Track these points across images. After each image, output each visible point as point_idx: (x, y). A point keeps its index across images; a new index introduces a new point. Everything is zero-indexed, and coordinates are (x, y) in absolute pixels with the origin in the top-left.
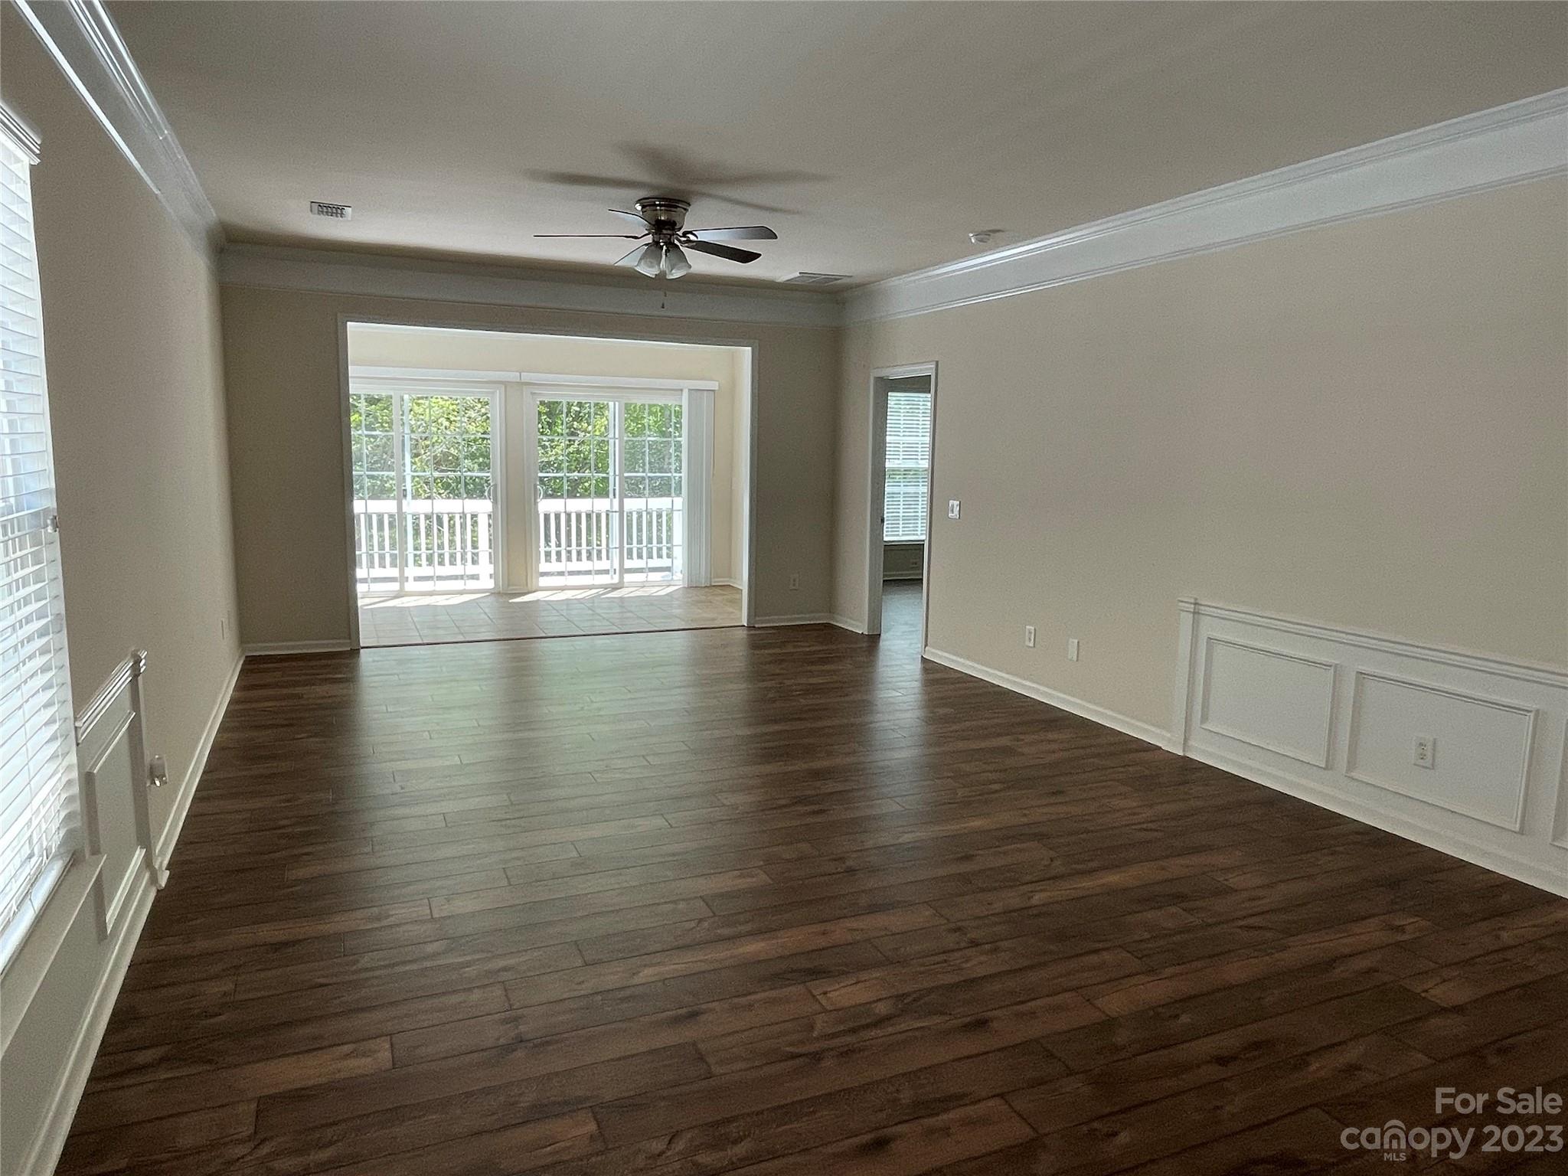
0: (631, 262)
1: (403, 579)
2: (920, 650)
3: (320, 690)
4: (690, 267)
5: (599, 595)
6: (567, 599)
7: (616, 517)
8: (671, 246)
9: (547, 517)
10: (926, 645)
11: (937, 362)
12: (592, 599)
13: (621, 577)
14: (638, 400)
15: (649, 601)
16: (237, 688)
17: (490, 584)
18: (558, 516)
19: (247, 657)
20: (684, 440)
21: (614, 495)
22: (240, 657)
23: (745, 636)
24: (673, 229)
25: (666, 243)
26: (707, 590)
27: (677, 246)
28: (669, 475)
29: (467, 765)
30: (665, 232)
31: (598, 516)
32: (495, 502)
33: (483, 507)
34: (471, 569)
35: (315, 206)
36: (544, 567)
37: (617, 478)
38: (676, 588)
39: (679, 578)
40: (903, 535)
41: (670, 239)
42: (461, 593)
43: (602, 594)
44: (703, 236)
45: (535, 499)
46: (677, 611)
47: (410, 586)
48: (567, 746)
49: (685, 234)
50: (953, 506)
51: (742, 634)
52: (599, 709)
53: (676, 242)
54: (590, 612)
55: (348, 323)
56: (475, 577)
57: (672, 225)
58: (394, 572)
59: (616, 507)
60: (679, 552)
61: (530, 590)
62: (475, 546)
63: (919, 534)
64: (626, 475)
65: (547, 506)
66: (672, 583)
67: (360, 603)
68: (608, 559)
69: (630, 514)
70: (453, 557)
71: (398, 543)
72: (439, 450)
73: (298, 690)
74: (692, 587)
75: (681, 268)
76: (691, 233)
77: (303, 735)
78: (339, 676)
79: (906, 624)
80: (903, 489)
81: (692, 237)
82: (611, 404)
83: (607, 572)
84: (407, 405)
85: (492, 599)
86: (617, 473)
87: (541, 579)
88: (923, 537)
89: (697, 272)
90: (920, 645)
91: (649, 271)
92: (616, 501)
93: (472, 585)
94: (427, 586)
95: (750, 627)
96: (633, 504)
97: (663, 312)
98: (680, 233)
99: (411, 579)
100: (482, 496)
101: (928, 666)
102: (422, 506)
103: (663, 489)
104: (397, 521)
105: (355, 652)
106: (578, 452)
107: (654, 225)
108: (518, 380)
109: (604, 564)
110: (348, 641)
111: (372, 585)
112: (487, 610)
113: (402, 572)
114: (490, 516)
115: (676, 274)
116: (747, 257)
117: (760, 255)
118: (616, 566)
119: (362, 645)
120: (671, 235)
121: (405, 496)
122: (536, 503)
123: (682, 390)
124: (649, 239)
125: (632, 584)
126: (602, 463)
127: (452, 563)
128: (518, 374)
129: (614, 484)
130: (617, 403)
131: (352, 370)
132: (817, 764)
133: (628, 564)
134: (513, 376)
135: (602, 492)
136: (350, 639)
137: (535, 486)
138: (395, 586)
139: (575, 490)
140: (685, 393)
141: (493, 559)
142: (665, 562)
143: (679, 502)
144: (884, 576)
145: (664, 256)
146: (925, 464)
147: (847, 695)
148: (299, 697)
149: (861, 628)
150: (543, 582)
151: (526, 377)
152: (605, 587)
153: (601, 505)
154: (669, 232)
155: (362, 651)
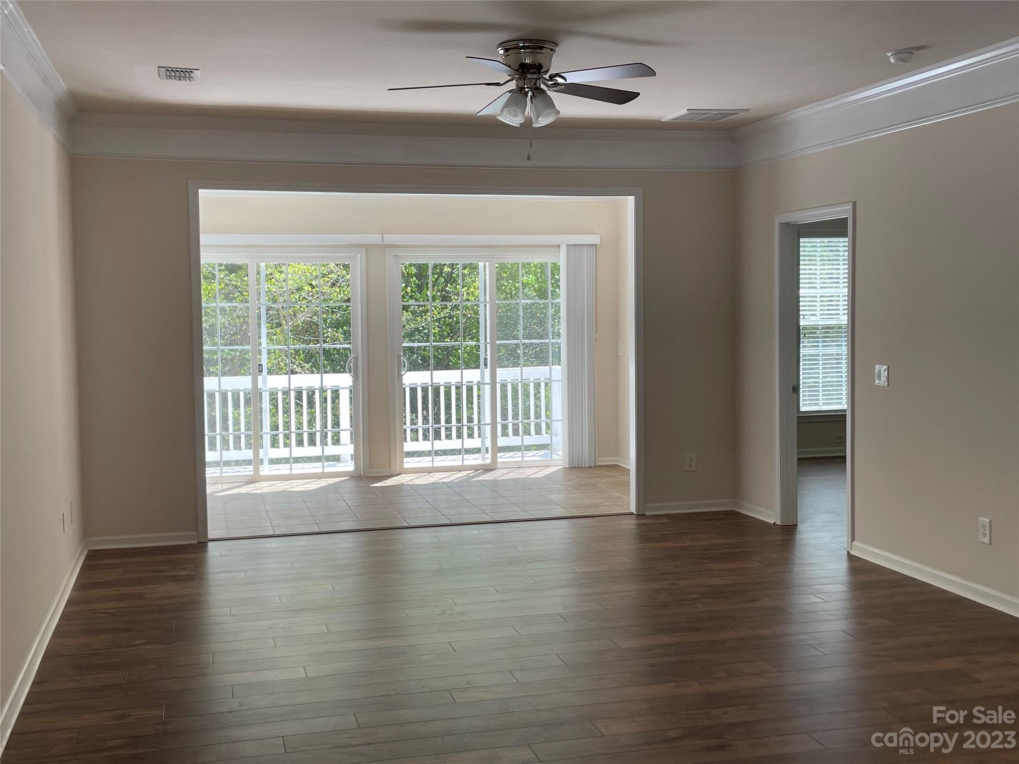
0: (493, 110)
1: (257, 462)
2: (845, 545)
3: (162, 590)
4: (558, 112)
5: (469, 478)
6: (433, 483)
7: (487, 389)
8: (537, 91)
9: (413, 390)
10: (853, 539)
11: (854, 204)
12: (462, 483)
13: (494, 457)
14: (511, 259)
15: (525, 485)
16: (76, 587)
17: (349, 466)
18: (425, 390)
19: (89, 551)
20: (562, 301)
21: (486, 365)
22: (82, 551)
23: (634, 527)
24: (540, 73)
25: (531, 89)
26: (590, 471)
27: (544, 91)
28: (547, 341)
29: (314, 678)
30: (529, 76)
31: (470, 390)
32: (356, 377)
33: (343, 381)
34: (331, 450)
35: (163, 71)
36: (409, 446)
37: (488, 346)
38: (555, 469)
39: (559, 457)
40: (823, 404)
41: (535, 84)
42: (318, 476)
43: (473, 477)
44: (573, 78)
45: (399, 371)
46: (555, 497)
47: (266, 470)
48: (427, 657)
49: (552, 77)
50: (880, 371)
51: (630, 524)
52: (463, 614)
53: (543, 86)
54: (457, 498)
55: (200, 190)
56: (336, 458)
57: (538, 68)
58: (248, 454)
59: (487, 380)
60: (560, 428)
61: (394, 474)
62: (336, 424)
63: (841, 404)
64: (498, 342)
65: (413, 378)
66: (552, 463)
67: (209, 489)
68: (479, 436)
69: (504, 386)
70: (312, 437)
71: (254, 423)
72: (301, 318)
73: (140, 589)
74: (574, 468)
75: (548, 115)
76: (558, 75)
77: (139, 642)
78: (184, 573)
79: (829, 512)
80: (821, 351)
81: (560, 80)
82: (481, 265)
83: (478, 451)
84: (263, 272)
85: (352, 484)
86: (488, 341)
87: (406, 460)
88: (845, 407)
89: (564, 117)
90: (845, 539)
91: (513, 120)
92: (487, 372)
93: (331, 468)
94: (283, 469)
95: (640, 516)
96: (506, 374)
97: (528, 163)
98: (547, 76)
99: (266, 462)
100: (342, 370)
101: (856, 566)
102: (278, 382)
103: (540, 357)
104: (253, 398)
105: (202, 545)
106: (451, 317)
107: (517, 70)
108: (381, 243)
109: (475, 443)
110: (196, 533)
111: (225, 469)
112: (346, 496)
113: (256, 454)
114: (351, 391)
115: (544, 121)
116: (623, 97)
117: (639, 94)
118: (488, 443)
119: (210, 537)
120: (536, 80)
121: (261, 371)
122: (400, 377)
123: (559, 246)
124: (513, 85)
125: (508, 466)
126: (472, 330)
127: (312, 442)
128: (381, 235)
129: (486, 352)
130: (487, 264)
131: (204, 239)
132: (717, 687)
133: (502, 442)
134: (374, 238)
135: (473, 361)
136: (197, 531)
137: (399, 357)
138: (249, 470)
139: (444, 361)
140: (563, 249)
141: (354, 440)
142: (544, 439)
143: (557, 372)
144: (798, 453)
145: (529, 103)
146: (844, 320)
147: (754, 600)
148: (140, 596)
149: (771, 516)
150: (409, 463)
151: (390, 238)
152: (476, 468)
153: (472, 375)
154: (535, 76)
155: (210, 544)
